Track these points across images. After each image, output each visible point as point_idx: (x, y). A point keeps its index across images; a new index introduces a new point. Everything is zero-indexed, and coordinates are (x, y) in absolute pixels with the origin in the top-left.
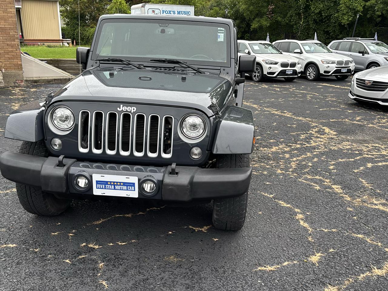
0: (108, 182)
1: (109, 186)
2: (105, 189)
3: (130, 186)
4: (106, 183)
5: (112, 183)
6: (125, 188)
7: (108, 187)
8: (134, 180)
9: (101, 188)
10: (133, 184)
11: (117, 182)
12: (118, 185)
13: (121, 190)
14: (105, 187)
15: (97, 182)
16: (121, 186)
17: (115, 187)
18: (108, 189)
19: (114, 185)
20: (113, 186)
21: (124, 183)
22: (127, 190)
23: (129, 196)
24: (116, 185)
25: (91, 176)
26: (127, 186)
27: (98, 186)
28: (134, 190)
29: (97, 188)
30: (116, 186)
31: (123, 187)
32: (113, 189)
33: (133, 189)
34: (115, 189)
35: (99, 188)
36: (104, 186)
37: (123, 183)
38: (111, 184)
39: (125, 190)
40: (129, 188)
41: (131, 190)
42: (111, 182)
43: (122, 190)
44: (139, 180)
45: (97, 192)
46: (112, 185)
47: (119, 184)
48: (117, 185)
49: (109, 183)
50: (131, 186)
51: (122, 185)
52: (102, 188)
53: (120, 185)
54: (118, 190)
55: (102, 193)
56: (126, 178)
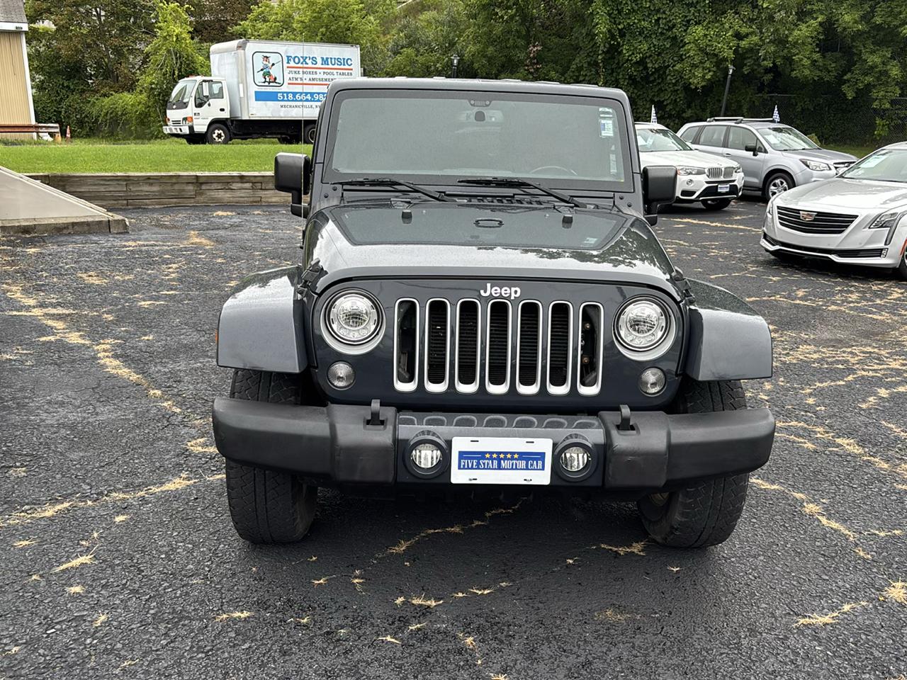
0: (486, 453)
1: (486, 461)
2: (478, 468)
3: (533, 459)
4: (481, 455)
6: (522, 464)
7: (484, 464)
8: (544, 445)
9: (468, 468)
10: (542, 456)
11: (506, 453)
12: (509, 459)
13: (512, 469)
14: (478, 464)
15: (461, 453)
16: (514, 462)
17: (499, 464)
18: (484, 469)
19: (499, 460)
20: (495, 462)
21: (520, 454)
22: (527, 469)
23: (530, 483)
24: (502, 459)
25: (449, 443)
26: (527, 460)
27: (462, 464)
28: (543, 469)
29: (459, 468)
30: (502, 461)
31: (518, 462)
32: (495, 469)
33: (540, 466)
34: (499, 468)
35: (464, 468)
36: (475, 464)
37: (518, 453)
39: (520, 469)
40: (532, 465)
41: (534, 469)
42: (491, 453)
43: (516, 469)
44: (555, 445)
45: (459, 476)
46: (495, 459)
47: (509, 456)
48: (505, 458)
50: (537, 460)
51: (516, 459)
52: (472, 468)
53: (512, 458)
54: (507, 469)
55: (470, 480)
56: (527, 442)
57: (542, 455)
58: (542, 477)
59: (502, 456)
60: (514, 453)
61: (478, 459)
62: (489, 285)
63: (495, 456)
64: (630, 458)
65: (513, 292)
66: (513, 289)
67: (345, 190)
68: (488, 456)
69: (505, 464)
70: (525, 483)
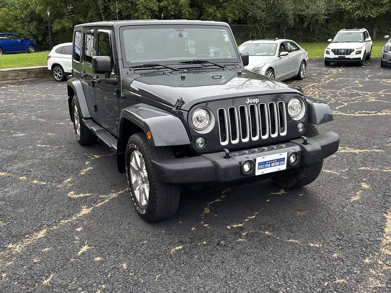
0: (267, 162)
1: (267, 165)
2: (264, 168)
3: (280, 161)
4: (265, 163)
6: (278, 163)
8: (285, 155)
9: (261, 169)
11: (273, 160)
12: (274, 162)
13: (275, 166)
14: (264, 166)
15: (259, 163)
16: (275, 163)
17: (271, 165)
18: (266, 168)
20: (270, 164)
21: (277, 160)
22: (279, 165)
23: (280, 170)
24: (272, 163)
25: (255, 160)
27: (259, 167)
29: (258, 169)
31: (276, 163)
33: (283, 163)
34: (271, 166)
35: (260, 169)
36: (263, 166)
37: (276, 159)
38: (268, 163)
40: (281, 163)
41: (282, 165)
42: (268, 161)
43: (276, 166)
44: (288, 154)
45: (258, 172)
46: (270, 163)
48: (273, 162)
50: (282, 161)
51: (276, 162)
52: (262, 168)
53: (275, 162)
54: (273, 166)
55: (262, 173)
56: (280, 155)
57: (284, 158)
58: (283, 167)
59: (272, 162)
60: (275, 160)
61: (264, 164)
62: (248, 99)
63: (269, 162)
65: (256, 101)
66: (256, 99)
67: (135, 70)
68: (267, 163)
69: (272, 165)
70: (279, 170)
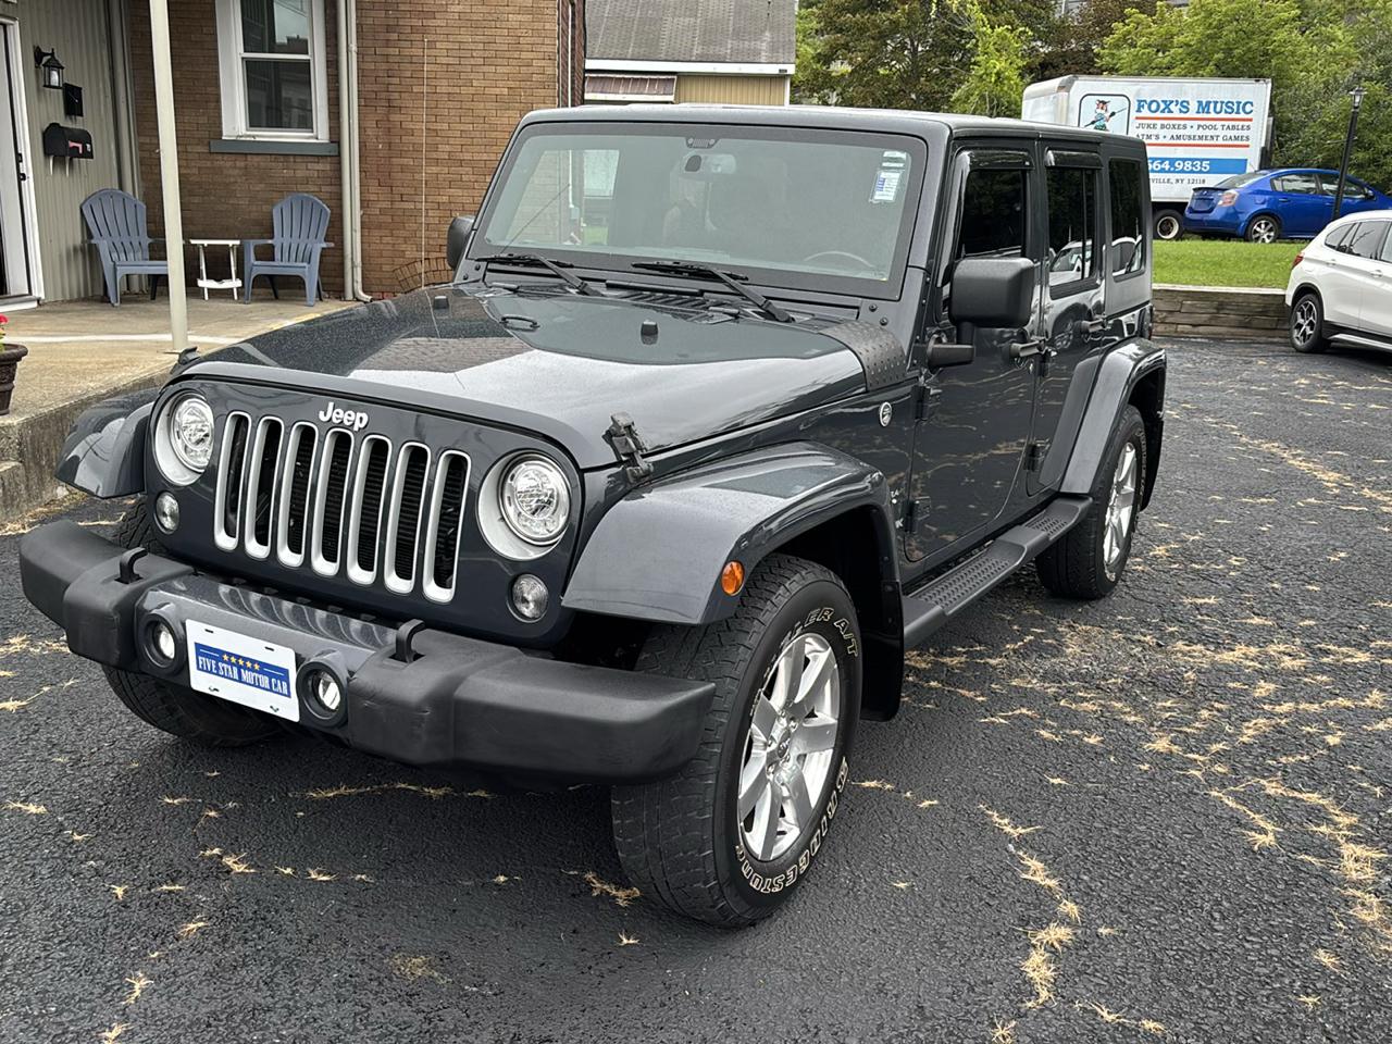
0: (223, 653)
1: (225, 665)
2: (218, 674)
3: (277, 677)
4: (218, 655)
5: (233, 660)
6: (265, 681)
7: (223, 669)
8: (284, 658)
9: (208, 671)
10: (282, 674)
11: (244, 659)
12: (249, 670)
13: (253, 685)
14: (217, 668)
15: (198, 646)
16: (255, 675)
17: (240, 674)
18: (224, 676)
19: (239, 667)
20: (235, 670)
21: (263, 665)
22: (271, 690)
23: (277, 714)
24: (241, 667)
25: (184, 627)
26: (271, 676)
27: (200, 663)
28: (288, 695)
29: (198, 668)
30: (243, 671)
31: (259, 676)
32: (235, 680)
33: (285, 690)
34: (240, 680)
35: (202, 670)
36: (214, 666)
37: (260, 663)
38: (229, 663)
39: (264, 689)
40: (276, 686)
41: (279, 693)
42: (230, 655)
43: (259, 687)
44: (299, 660)
45: (201, 681)
46: (234, 665)
47: (249, 664)
48: (245, 668)
49: (226, 657)
50: (281, 679)
51: (258, 672)
52: (212, 672)
53: (253, 669)
54: (250, 684)
55: (213, 690)
56: (267, 648)
57: (284, 671)
58: (288, 708)
59: (242, 662)
60: (253, 661)
61: (217, 660)
64: (367, 703)
69: (246, 675)
70: (271, 712)
